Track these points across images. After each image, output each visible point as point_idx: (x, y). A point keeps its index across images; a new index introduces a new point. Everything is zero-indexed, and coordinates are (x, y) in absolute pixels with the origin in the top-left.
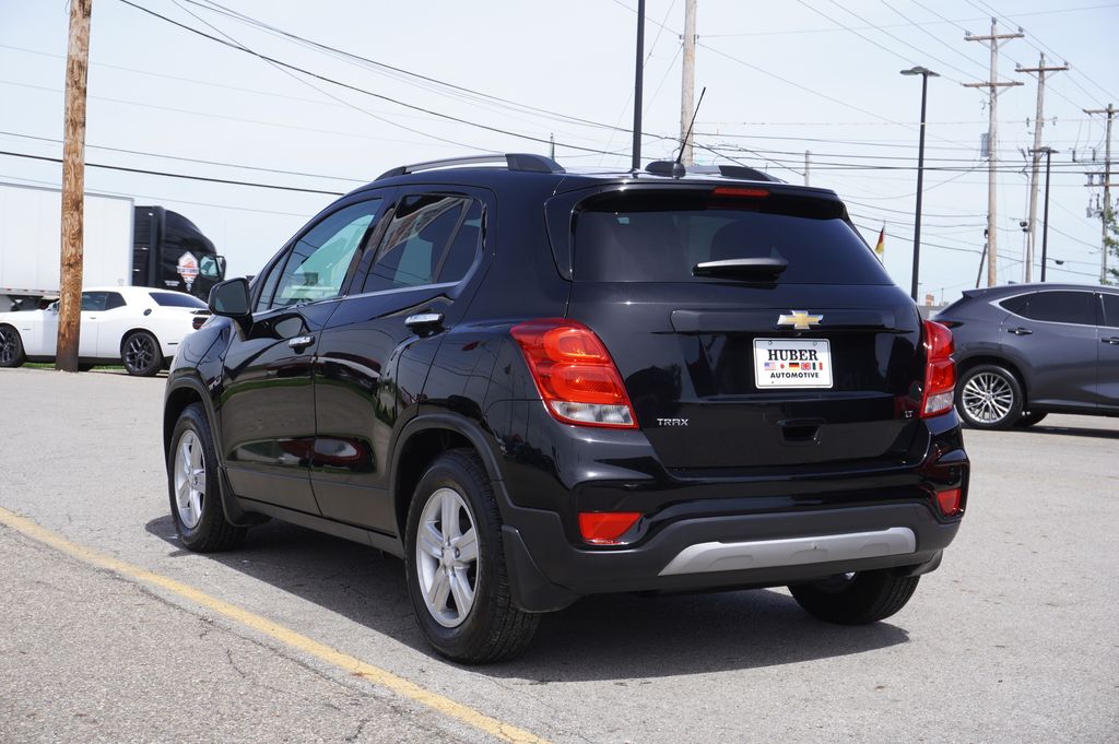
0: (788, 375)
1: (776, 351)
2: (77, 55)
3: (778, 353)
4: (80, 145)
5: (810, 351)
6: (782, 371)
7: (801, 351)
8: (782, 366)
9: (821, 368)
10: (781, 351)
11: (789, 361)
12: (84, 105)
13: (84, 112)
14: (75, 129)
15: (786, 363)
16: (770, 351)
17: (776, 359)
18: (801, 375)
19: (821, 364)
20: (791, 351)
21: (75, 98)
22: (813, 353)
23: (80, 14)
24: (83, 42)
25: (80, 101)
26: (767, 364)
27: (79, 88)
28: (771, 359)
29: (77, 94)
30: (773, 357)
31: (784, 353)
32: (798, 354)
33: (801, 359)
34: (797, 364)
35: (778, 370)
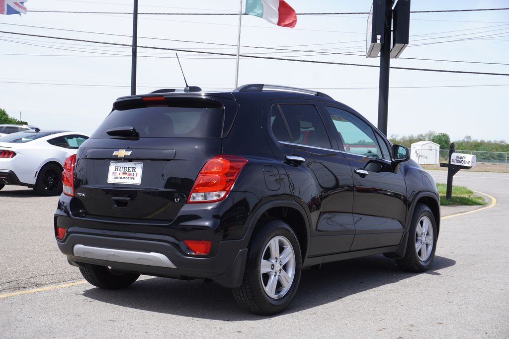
0: (121, 178)
1: (118, 167)
7: (129, 168)
8: (120, 174)
9: (136, 176)
10: (120, 167)
11: (123, 172)
15: (121, 173)
16: (116, 167)
18: (127, 178)
19: (137, 174)
20: (125, 167)
22: (134, 169)
26: (113, 173)
28: (115, 170)
30: (117, 170)
32: (127, 169)
33: (128, 171)
34: (126, 173)
35: (118, 175)
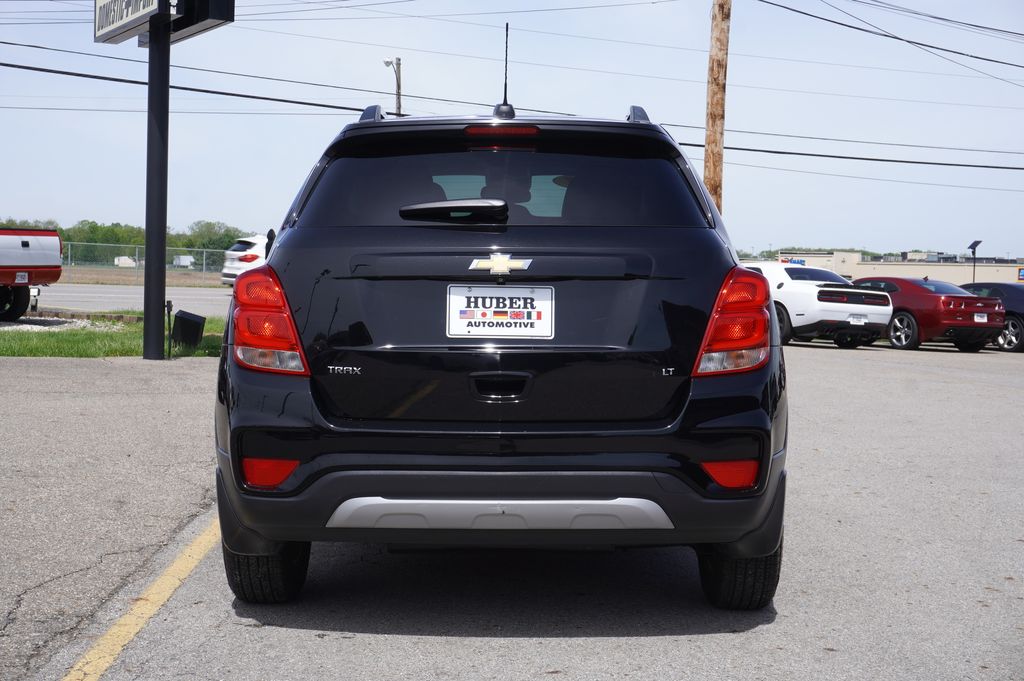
0: (491, 324)
1: (476, 298)
2: (717, 55)
3: (480, 300)
4: (718, 135)
5: (525, 299)
6: (483, 320)
7: (511, 299)
8: (484, 315)
9: (539, 317)
10: (484, 299)
11: (493, 309)
12: (723, 99)
13: (723, 106)
14: (714, 122)
15: (490, 312)
16: (469, 298)
17: (476, 306)
18: (509, 325)
19: (539, 313)
20: (498, 299)
21: (715, 94)
22: (529, 302)
23: (719, 18)
24: (723, 43)
25: (719, 96)
26: (462, 312)
27: (718, 85)
28: (469, 306)
29: (716, 90)
30: (472, 305)
31: (488, 301)
32: (508, 302)
33: (511, 307)
34: (506, 312)
35: (478, 318)
